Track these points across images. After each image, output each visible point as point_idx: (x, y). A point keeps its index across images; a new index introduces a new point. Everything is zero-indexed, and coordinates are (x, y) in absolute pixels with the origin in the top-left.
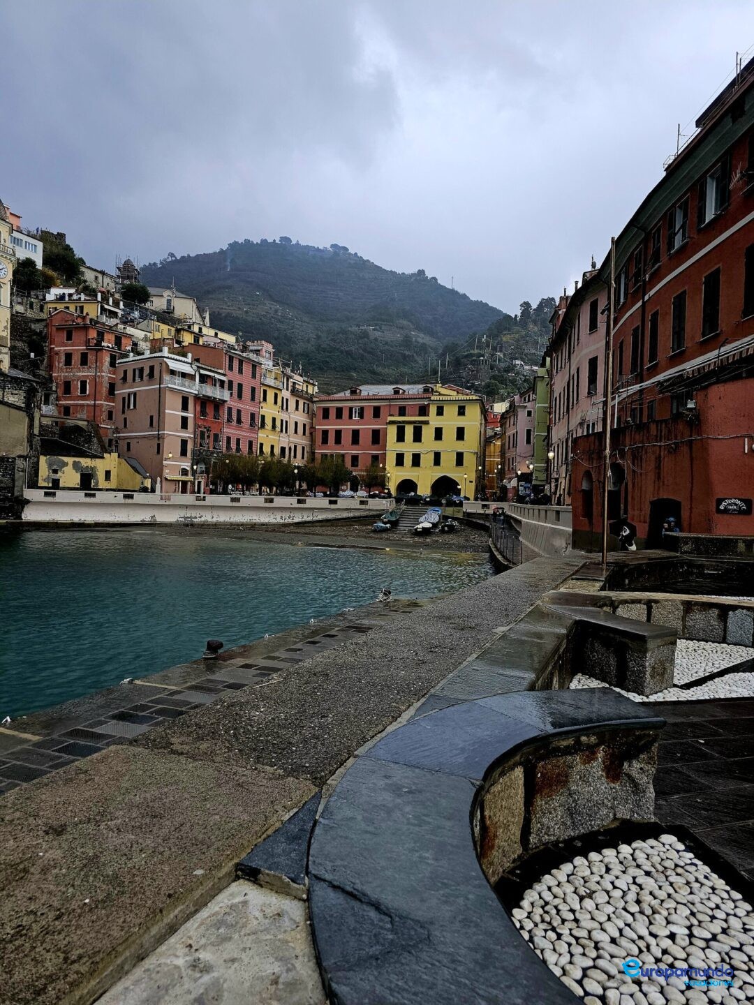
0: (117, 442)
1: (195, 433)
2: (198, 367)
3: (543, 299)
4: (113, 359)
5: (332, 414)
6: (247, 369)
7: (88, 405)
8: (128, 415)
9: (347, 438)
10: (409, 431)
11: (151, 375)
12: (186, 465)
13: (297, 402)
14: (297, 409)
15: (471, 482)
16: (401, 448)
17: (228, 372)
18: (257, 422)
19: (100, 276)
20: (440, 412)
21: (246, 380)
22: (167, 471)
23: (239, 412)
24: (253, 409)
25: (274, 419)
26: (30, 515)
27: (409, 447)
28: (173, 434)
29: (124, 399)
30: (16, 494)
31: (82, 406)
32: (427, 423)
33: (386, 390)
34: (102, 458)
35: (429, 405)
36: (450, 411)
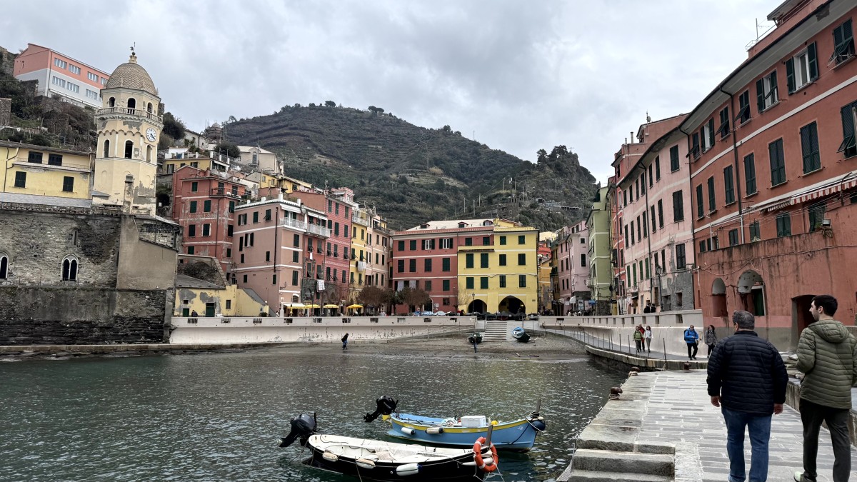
0: (234, 275)
1: (303, 265)
2: (307, 210)
3: (556, 147)
4: (232, 205)
5: (407, 246)
6: (342, 210)
7: (210, 245)
8: (244, 251)
9: (420, 266)
10: (477, 259)
11: (268, 218)
12: (297, 293)
13: (378, 236)
14: (378, 243)
15: (534, 301)
16: (470, 273)
17: (328, 214)
18: (349, 255)
19: (196, 137)
20: (503, 241)
21: (340, 219)
22: (282, 298)
23: (336, 246)
24: (346, 244)
25: (361, 252)
26: (177, 340)
27: (477, 272)
28: (286, 266)
29: (241, 238)
30: (166, 322)
31: (205, 245)
32: (493, 251)
33: (452, 225)
34: (225, 289)
35: (493, 236)
36: (512, 241)
